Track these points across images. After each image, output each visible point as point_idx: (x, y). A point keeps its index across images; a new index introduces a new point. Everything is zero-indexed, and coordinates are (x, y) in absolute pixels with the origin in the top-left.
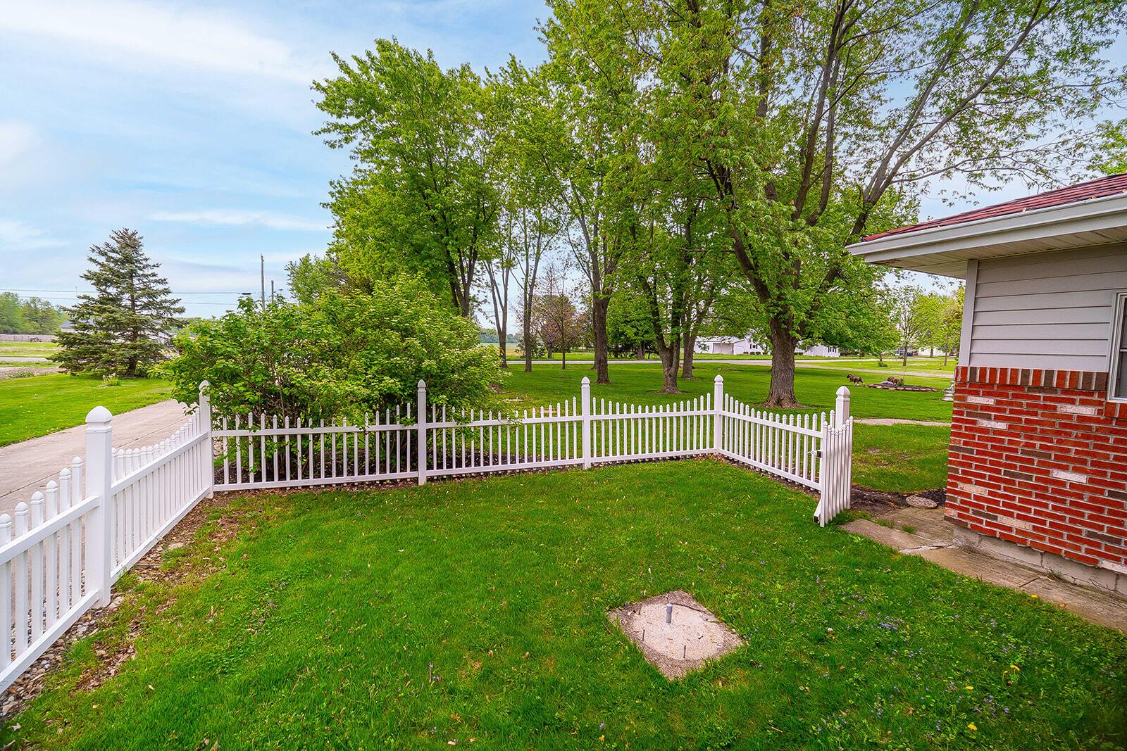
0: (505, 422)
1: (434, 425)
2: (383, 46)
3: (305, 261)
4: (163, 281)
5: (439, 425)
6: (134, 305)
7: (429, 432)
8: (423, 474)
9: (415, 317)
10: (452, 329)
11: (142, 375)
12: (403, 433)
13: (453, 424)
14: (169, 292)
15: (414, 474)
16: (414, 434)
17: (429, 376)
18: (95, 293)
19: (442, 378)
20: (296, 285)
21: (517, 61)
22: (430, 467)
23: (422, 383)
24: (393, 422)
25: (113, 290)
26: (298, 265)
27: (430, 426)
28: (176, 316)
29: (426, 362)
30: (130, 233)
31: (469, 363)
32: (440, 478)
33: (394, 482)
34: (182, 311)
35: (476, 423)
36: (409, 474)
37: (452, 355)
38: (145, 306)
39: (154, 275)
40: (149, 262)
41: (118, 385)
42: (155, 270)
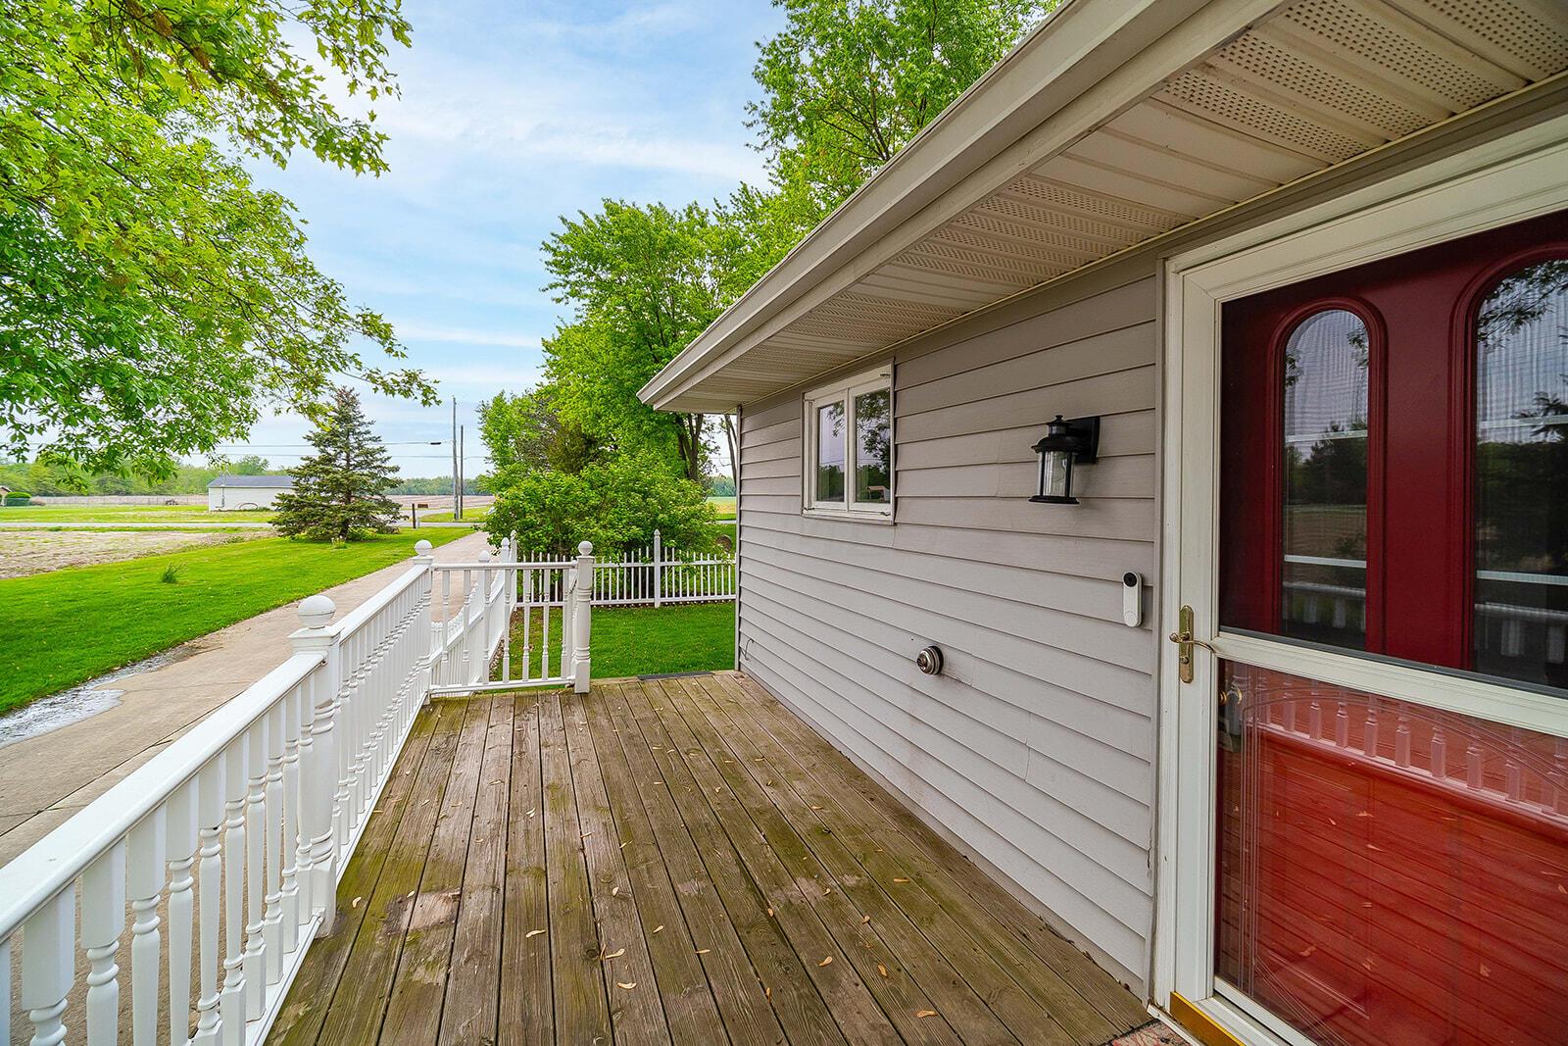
0: (720, 562)
1: (666, 563)
2: (612, 209)
3: (499, 401)
4: (376, 439)
5: (670, 564)
6: (348, 465)
7: (662, 568)
8: (658, 601)
9: (652, 483)
10: (678, 491)
11: (355, 539)
12: (644, 568)
13: (680, 563)
14: (384, 451)
15: (651, 600)
16: (652, 569)
17: (662, 526)
18: (315, 453)
19: (673, 527)
20: (486, 431)
21: (749, 188)
22: (663, 596)
23: (657, 532)
24: (636, 560)
25: (331, 450)
26: (491, 405)
27: (663, 564)
28: (390, 476)
29: (661, 515)
30: (348, 390)
31: (693, 516)
32: (670, 603)
33: (636, 605)
34: (396, 469)
35: (697, 563)
36: (648, 600)
37: (680, 511)
38: (359, 464)
39: (368, 432)
40: (364, 420)
41: (345, 547)
42: (370, 428)
